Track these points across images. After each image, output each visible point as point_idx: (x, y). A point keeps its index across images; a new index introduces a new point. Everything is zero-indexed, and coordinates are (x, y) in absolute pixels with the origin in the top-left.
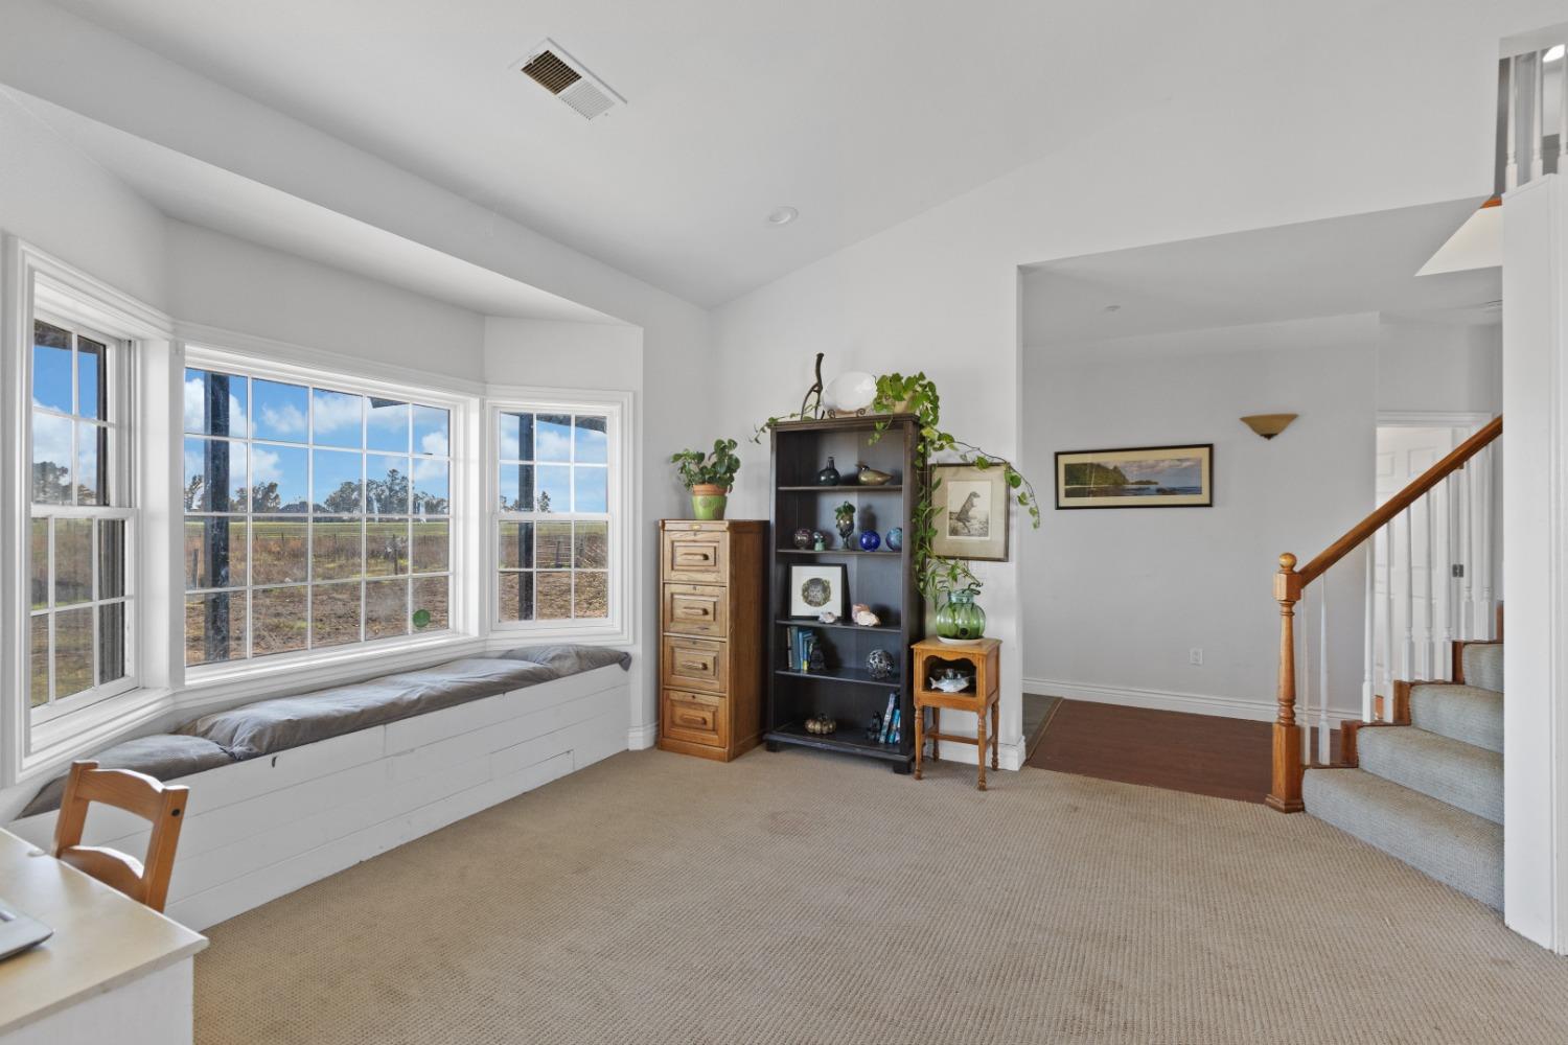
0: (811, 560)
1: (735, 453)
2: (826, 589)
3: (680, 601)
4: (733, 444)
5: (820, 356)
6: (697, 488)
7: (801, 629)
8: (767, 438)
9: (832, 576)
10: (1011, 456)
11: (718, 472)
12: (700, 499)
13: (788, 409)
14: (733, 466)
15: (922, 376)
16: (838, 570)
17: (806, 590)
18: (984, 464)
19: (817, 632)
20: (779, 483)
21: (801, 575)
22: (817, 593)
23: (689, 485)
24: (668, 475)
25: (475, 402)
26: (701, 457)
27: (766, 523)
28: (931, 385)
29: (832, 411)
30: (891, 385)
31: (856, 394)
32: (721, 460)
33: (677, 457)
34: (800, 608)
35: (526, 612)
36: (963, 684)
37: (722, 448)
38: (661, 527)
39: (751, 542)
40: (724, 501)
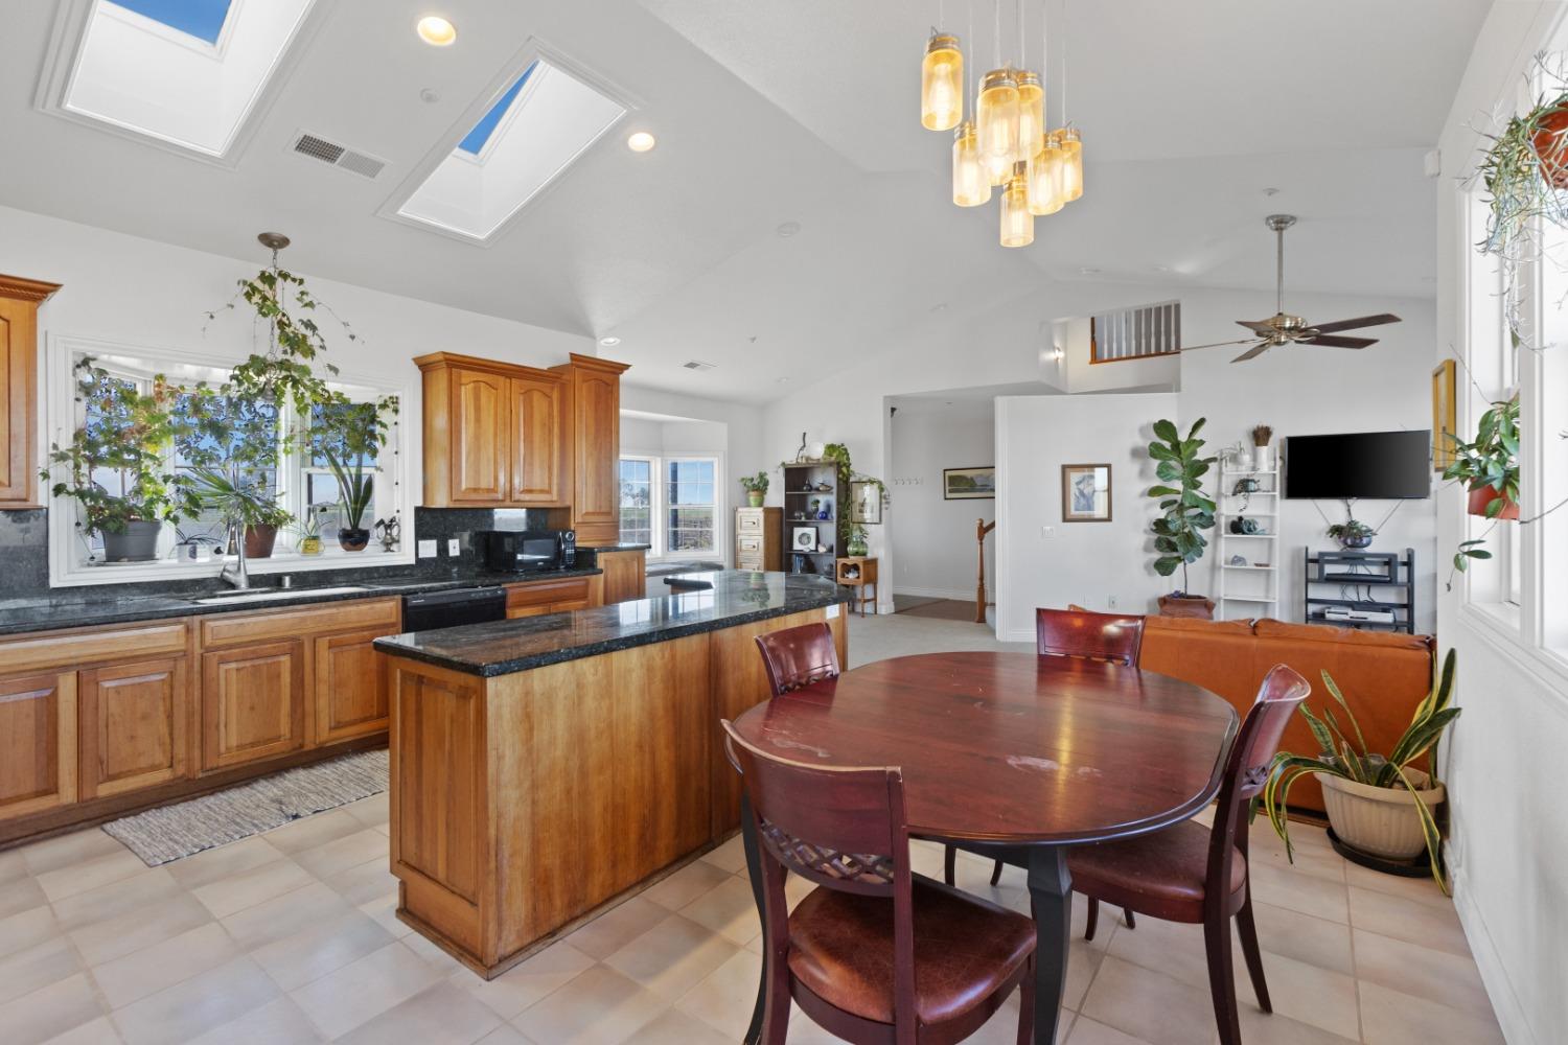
0: (803, 525)
1: (767, 477)
2: (809, 538)
3: (744, 543)
4: (766, 474)
5: (805, 434)
6: (751, 493)
7: (798, 555)
8: (781, 471)
9: (811, 531)
10: (881, 479)
11: (760, 487)
12: (753, 497)
13: (791, 458)
14: (766, 483)
15: (843, 445)
16: (814, 529)
17: (800, 538)
18: (872, 482)
19: (805, 556)
20: (786, 491)
21: (798, 531)
22: (805, 540)
23: (748, 491)
24: (740, 487)
25: (659, 459)
26: (752, 480)
27: (781, 508)
28: (846, 450)
29: (808, 459)
30: (831, 448)
31: (817, 451)
32: (761, 481)
33: (743, 479)
34: (797, 546)
35: (676, 546)
36: (857, 575)
37: (762, 476)
38: (735, 511)
39: (775, 517)
40: (763, 499)
